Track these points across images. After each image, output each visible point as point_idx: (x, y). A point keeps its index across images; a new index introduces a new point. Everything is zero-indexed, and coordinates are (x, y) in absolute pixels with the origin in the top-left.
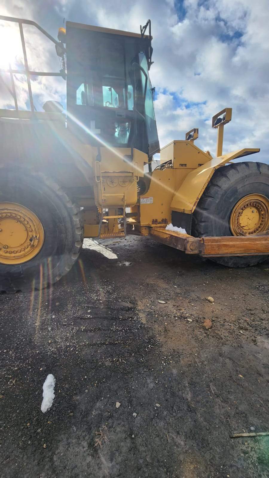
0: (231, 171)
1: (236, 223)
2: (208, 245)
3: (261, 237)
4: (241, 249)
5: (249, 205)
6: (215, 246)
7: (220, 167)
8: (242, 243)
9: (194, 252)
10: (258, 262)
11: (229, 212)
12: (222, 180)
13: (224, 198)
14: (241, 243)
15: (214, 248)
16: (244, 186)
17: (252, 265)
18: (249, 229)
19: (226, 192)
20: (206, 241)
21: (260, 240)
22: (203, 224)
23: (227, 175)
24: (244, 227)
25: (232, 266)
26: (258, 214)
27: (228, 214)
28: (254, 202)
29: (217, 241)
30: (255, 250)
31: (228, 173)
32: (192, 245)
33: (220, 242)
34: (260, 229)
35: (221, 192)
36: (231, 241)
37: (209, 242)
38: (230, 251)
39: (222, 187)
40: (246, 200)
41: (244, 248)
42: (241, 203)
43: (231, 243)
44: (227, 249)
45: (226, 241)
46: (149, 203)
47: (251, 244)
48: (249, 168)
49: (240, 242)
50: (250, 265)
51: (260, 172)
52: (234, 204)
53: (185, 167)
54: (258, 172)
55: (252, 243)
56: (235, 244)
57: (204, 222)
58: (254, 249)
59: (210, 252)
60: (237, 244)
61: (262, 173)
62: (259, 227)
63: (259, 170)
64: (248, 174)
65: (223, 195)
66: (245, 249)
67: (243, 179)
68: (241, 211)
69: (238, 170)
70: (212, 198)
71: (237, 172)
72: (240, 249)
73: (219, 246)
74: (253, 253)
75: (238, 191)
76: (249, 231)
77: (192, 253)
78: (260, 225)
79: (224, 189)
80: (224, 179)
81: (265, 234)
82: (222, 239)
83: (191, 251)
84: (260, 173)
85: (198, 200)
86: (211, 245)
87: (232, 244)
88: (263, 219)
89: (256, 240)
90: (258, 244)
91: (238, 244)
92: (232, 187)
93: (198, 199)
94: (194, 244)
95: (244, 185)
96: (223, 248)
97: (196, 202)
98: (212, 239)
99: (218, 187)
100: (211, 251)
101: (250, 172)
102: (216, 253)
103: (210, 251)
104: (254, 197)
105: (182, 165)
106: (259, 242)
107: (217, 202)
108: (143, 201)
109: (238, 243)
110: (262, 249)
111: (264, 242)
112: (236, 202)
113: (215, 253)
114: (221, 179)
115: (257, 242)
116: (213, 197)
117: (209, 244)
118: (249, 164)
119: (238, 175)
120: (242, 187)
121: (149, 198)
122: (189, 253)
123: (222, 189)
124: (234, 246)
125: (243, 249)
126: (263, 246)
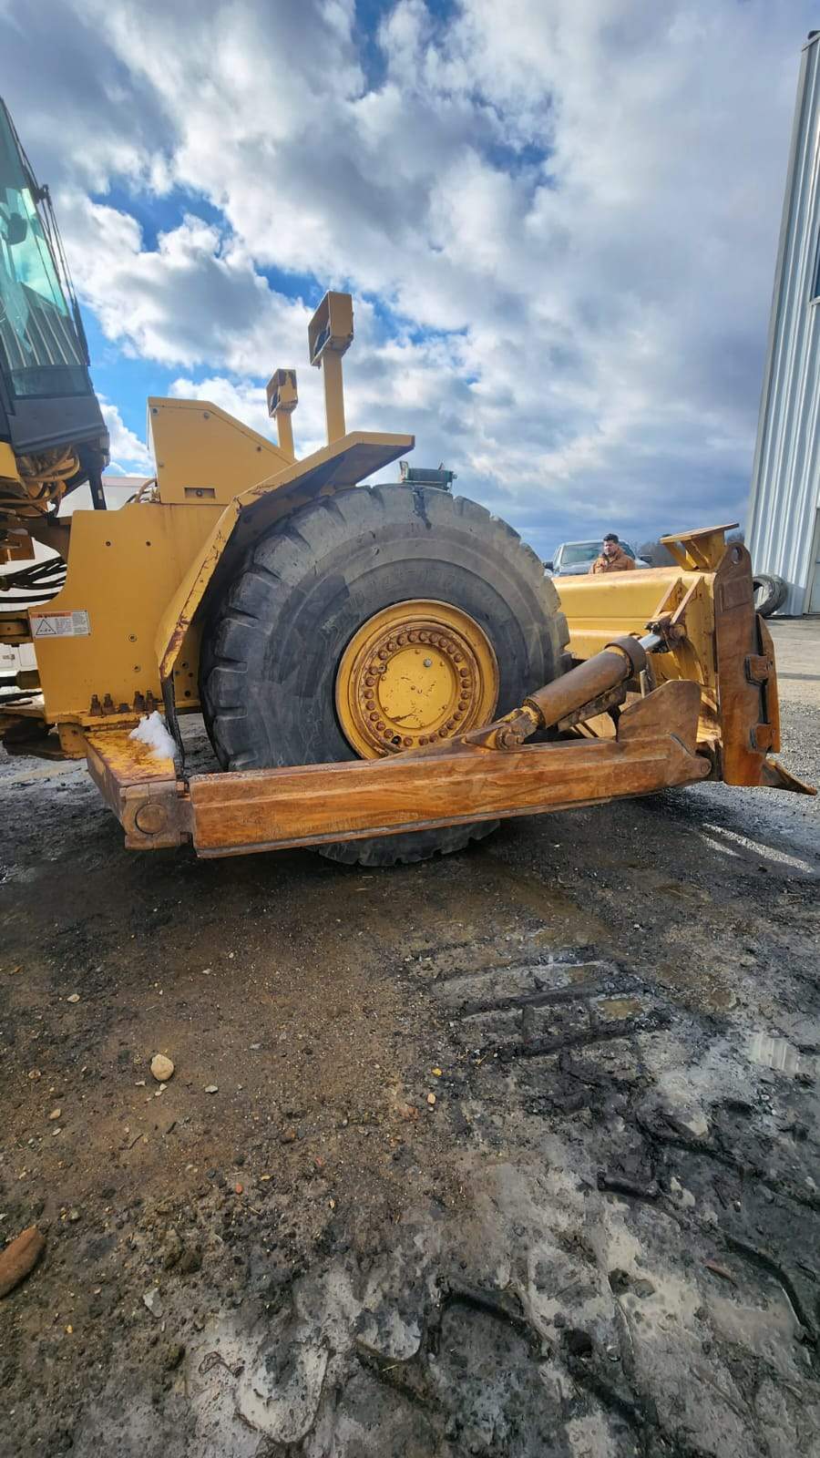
0: (313, 517)
1: (363, 707)
2: (207, 811)
3: (431, 761)
4: (358, 814)
5: (404, 640)
6: (237, 813)
7: (258, 497)
8: (358, 789)
9: (159, 841)
10: (471, 840)
11: (328, 668)
12: (279, 548)
13: (295, 618)
14: (352, 790)
15: (234, 818)
16: (372, 571)
17: (450, 850)
18: (421, 727)
19: (298, 594)
20: (200, 796)
21: (429, 772)
22: (225, 718)
23: (300, 531)
24: (398, 719)
25: (375, 864)
26: (446, 671)
27: (324, 676)
28: (423, 630)
29: (248, 791)
30: (412, 811)
31: (304, 524)
32: (145, 816)
33: (262, 793)
34: (458, 725)
35: (280, 597)
36: (311, 786)
37: (211, 800)
38: (310, 824)
39: (283, 577)
40: (390, 625)
41: (367, 809)
42: (370, 635)
43: (309, 794)
44: (298, 819)
45: (287, 788)
46: (72, 633)
47: (393, 791)
48: (384, 507)
49: (348, 786)
50: (443, 852)
51: (426, 520)
52: (345, 639)
53: (211, 501)
54: (419, 520)
55: (395, 788)
56: (326, 797)
57: (230, 709)
58: (405, 807)
59: (219, 839)
60: (333, 797)
61: (433, 527)
62: (456, 718)
63: (422, 515)
64: (380, 527)
65: (289, 608)
66: (372, 812)
67: (362, 546)
68: (378, 663)
69: (341, 510)
70: (252, 619)
71: (340, 519)
72: (350, 814)
73: (258, 813)
74: (406, 823)
75: (350, 589)
76: (421, 733)
77: (149, 844)
78: (457, 710)
79: (291, 584)
80: (288, 544)
81: (447, 749)
82: (270, 782)
83: (145, 836)
84: (429, 525)
85: (185, 627)
86: (221, 809)
87: (311, 799)
88: (468, 690)
89: (411, 773)
90: (417, 788)
91: (339, 796)
92: (323, 574)
93: (186, 623)
94: (151, 808)
95: (368, 570)
96: (278, 818)
97: (176, 634)
98: (225, 786)
99: (269, 577)
100: (225, 833)
101: (389, 520)
102: (248, 837)
103: (219, 835)
104: (420, 610)
105: (199, 492)
106: (427, 781)
107: (268, 633)
108: (45, 626)
109: (338, 791)
110: (437, 806)
111: (444, 779)
112: (350, 632)
113: (248, 841)
114: (277, 545)
115: (418, 783)
116: (249, 612)
117: (215, 805)
118: (383, 492)
119: (340, 529)
120: (363, 576)
121: (69, 614)
122: (138, 845)
123: (283, 584)
124: (321, 805)
125: (365, 813)
126: (441, 794)
